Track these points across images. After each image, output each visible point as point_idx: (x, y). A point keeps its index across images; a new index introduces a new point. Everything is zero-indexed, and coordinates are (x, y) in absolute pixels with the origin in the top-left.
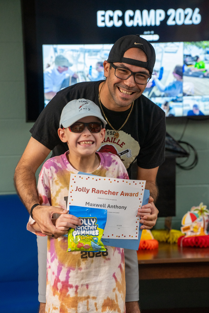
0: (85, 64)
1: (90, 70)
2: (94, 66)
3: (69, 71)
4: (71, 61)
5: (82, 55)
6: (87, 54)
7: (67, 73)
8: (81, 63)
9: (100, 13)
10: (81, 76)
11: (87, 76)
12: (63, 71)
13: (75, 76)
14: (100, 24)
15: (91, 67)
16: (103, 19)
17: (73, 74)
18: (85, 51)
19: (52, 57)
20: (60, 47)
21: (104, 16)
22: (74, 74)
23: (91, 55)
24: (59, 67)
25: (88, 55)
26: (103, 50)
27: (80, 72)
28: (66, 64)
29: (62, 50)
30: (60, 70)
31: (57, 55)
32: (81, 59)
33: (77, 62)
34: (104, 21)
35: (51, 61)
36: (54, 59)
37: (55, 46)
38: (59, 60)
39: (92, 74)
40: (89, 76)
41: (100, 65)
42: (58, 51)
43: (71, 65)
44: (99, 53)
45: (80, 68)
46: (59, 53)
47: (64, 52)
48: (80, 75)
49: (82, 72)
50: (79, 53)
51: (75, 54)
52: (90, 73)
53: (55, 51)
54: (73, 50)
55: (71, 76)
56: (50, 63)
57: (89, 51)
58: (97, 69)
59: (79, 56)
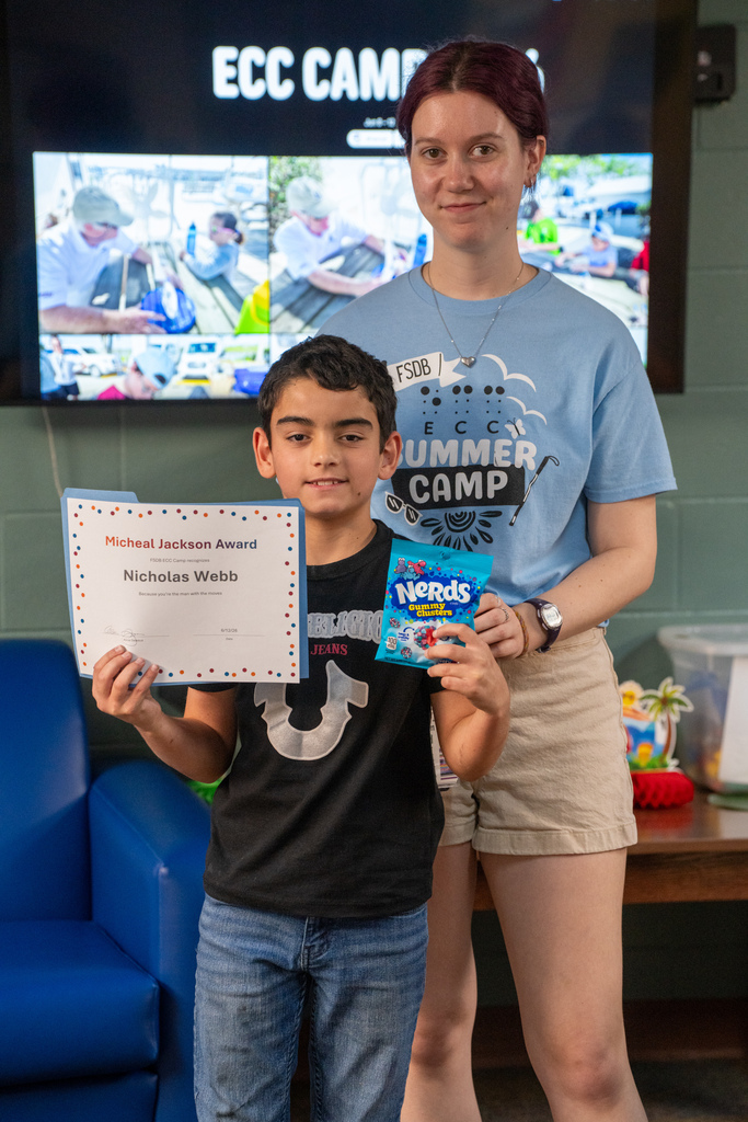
0: (173, 217)
1: (191, 237)
2: (204, 226)
3: (119, 239)
4: (126, 206)
5: (163, 188)
6: (179, 186)
7: (115, 246)
8: (160, 214)
9: (222, 54)
10: (161, 257)
11: (181, 259)
12: (102, 238)
13: (140, 258)
14: (223, 90)
15: (193, 227)
16: (231, 72)
17: (133, 249)
18: (175, 177)
19: (63, 193)
20: (89, 160)
21: (234, 63)
22: (139, 250)
23: (193, 190)
24: (89, 227)
25: (184, 191)
26: (233, 175)
27: (157, 244)
28: (109, 217)
29: (99, 171)
30: (89, 234)
31: (79, 185)
32: (160, 202)
33: (149, 212)
34: (234, 81)
35: (60, 206)
36: (70, 200)
37: (74, 157)
38: (89, 202)
39: (198, 251)
40: (188, 258)
41: (221, 222)
42: (86, 174)
43: (128, 221)
44: (218, 184)
45: (158, 229)
46: (87, 181)
47: (106, 178)
48: (155, 254)
49: (166, 245)
50: (152, 181)
51: (141, 185)
52: (190, 249)
53: (76, 172)
54: (132, 173)
55: (128, 256)
56: (60, 213)
57: (186, 176)
58: (213, 235)
59: (153, 191)
